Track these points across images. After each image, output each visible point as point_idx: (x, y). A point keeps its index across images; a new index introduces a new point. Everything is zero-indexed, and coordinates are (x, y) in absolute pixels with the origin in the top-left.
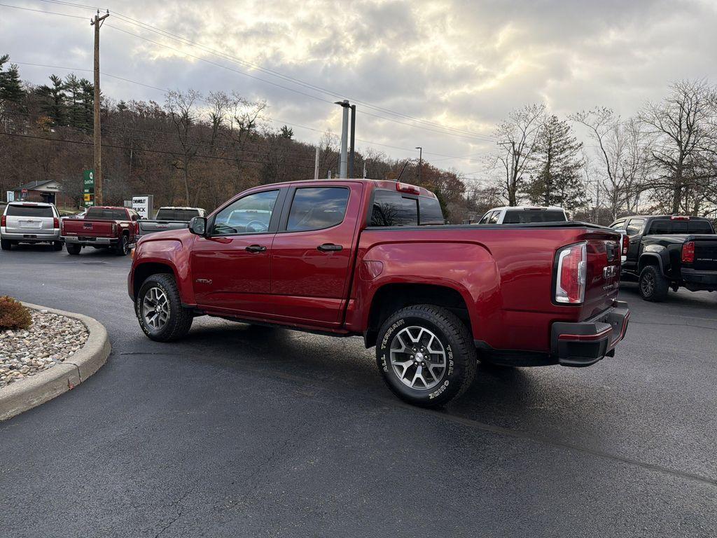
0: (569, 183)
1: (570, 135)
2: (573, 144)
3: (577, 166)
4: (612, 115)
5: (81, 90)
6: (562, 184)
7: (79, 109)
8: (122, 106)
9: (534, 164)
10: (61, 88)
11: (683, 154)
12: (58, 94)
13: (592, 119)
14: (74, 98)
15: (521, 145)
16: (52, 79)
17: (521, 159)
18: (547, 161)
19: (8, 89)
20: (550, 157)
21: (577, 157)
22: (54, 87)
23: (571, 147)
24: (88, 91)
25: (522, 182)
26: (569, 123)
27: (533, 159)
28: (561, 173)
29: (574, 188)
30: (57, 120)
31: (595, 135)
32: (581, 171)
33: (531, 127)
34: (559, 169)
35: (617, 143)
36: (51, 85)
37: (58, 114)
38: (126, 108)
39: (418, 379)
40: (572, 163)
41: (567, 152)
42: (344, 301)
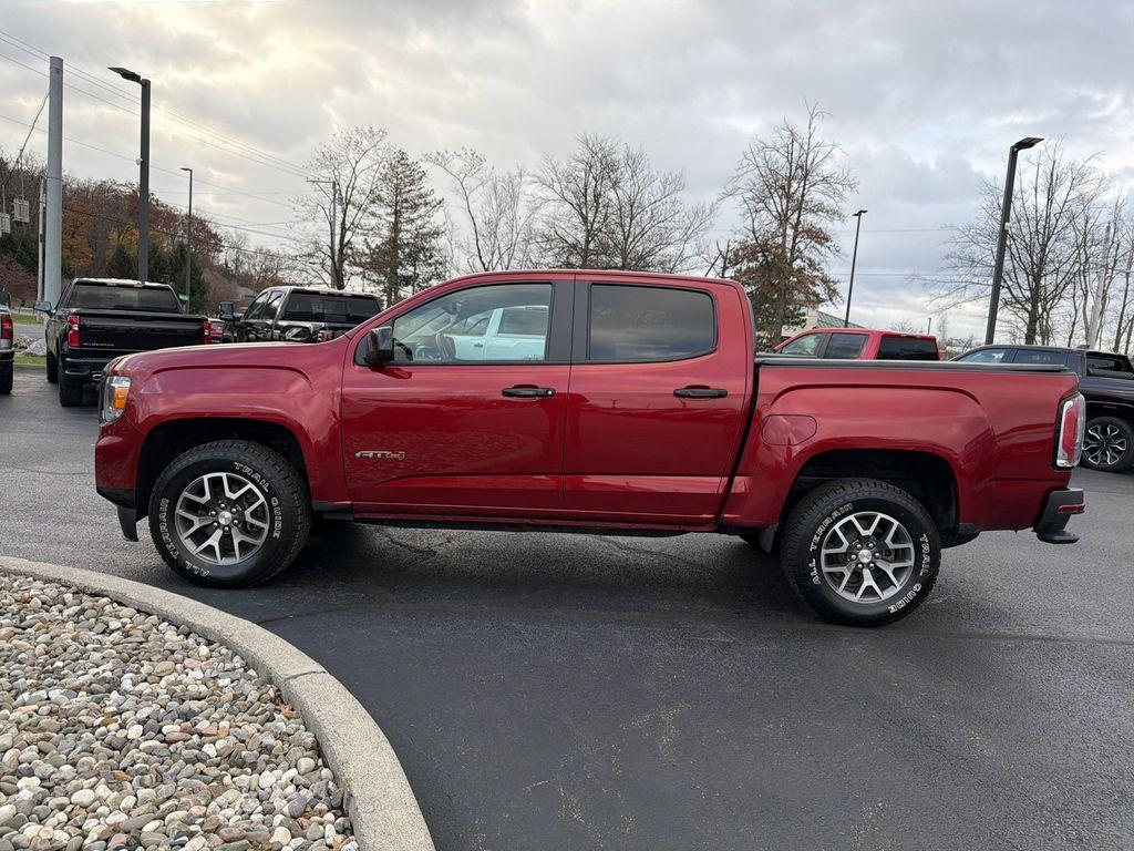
0: (421, 256)
1: (426, 186)
2: (429, 199)
3: (437, 233)
4: (484, 165)
6: (413, 258)
9: (373, 221)
11: (590, 234)
13: (457, 164)
15: (350, 190)
17: (351, 211)
18: (393, 220)
20: (397, 213)
21: (437, 219)
23: (426, 204)
25: (351, 248)
26: (425, 166)
27: (373, 214)
28: (412, 241)
29: (430, 265)
31: (461, 190)
32: (441, 242)
33: (365, 162)
34: (409, 235)
35: (495, 207)
39: (869, 588)
40: (429, 228)
41: (422, 210)
42: (725, 479)
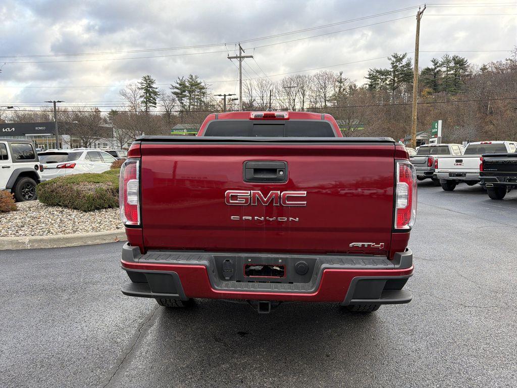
5: (452, 64)
7: (450, 78)
8: (484, 69)
10: (438, 67)
12: (436, 71)
14: (448, 71)
16: (432, 61)
19: (406, 75)
22: (433, 67)
24: (457, 64)
30: (434, 89)
36: (431, 66)
37: (435, 85)
38: (487, 69)
